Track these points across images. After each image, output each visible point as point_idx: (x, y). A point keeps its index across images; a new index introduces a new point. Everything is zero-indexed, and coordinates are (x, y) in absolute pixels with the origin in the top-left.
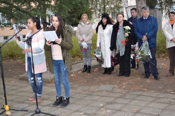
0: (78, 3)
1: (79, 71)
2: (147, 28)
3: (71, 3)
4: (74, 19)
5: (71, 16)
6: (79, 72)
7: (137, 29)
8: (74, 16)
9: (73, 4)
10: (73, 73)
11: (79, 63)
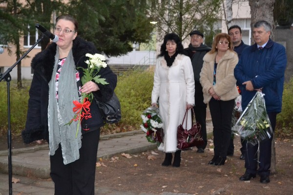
0: (122, 5)
1: (113, 156)
3: (107, 4)
4: (111, 39)
5: (105, 32)
6: (113, 159)
8: (111, 33)
9: (111, 6)
10: (101, 159)
11: (115, 137)
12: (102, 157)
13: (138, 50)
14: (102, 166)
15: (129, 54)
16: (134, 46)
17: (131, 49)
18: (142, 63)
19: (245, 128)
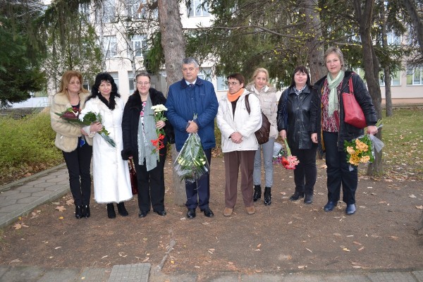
0: (22, 56)
1: (33, 210)
2: (195, 104)
3: (8, 55)
4: (13, 90)
5: (7, 85)
6: (34, 214)
7: (172, 108)
8: (12, 85)
9: (11, 57)
10: (20, 218)
11: (30, 181)
12: (21, 216)
13: (34, 97)
14: (22, 227)
15: (29, 100)
16: (31, 94)
17: (29, 97)
18: (38, 106)
19: (183, 168)
